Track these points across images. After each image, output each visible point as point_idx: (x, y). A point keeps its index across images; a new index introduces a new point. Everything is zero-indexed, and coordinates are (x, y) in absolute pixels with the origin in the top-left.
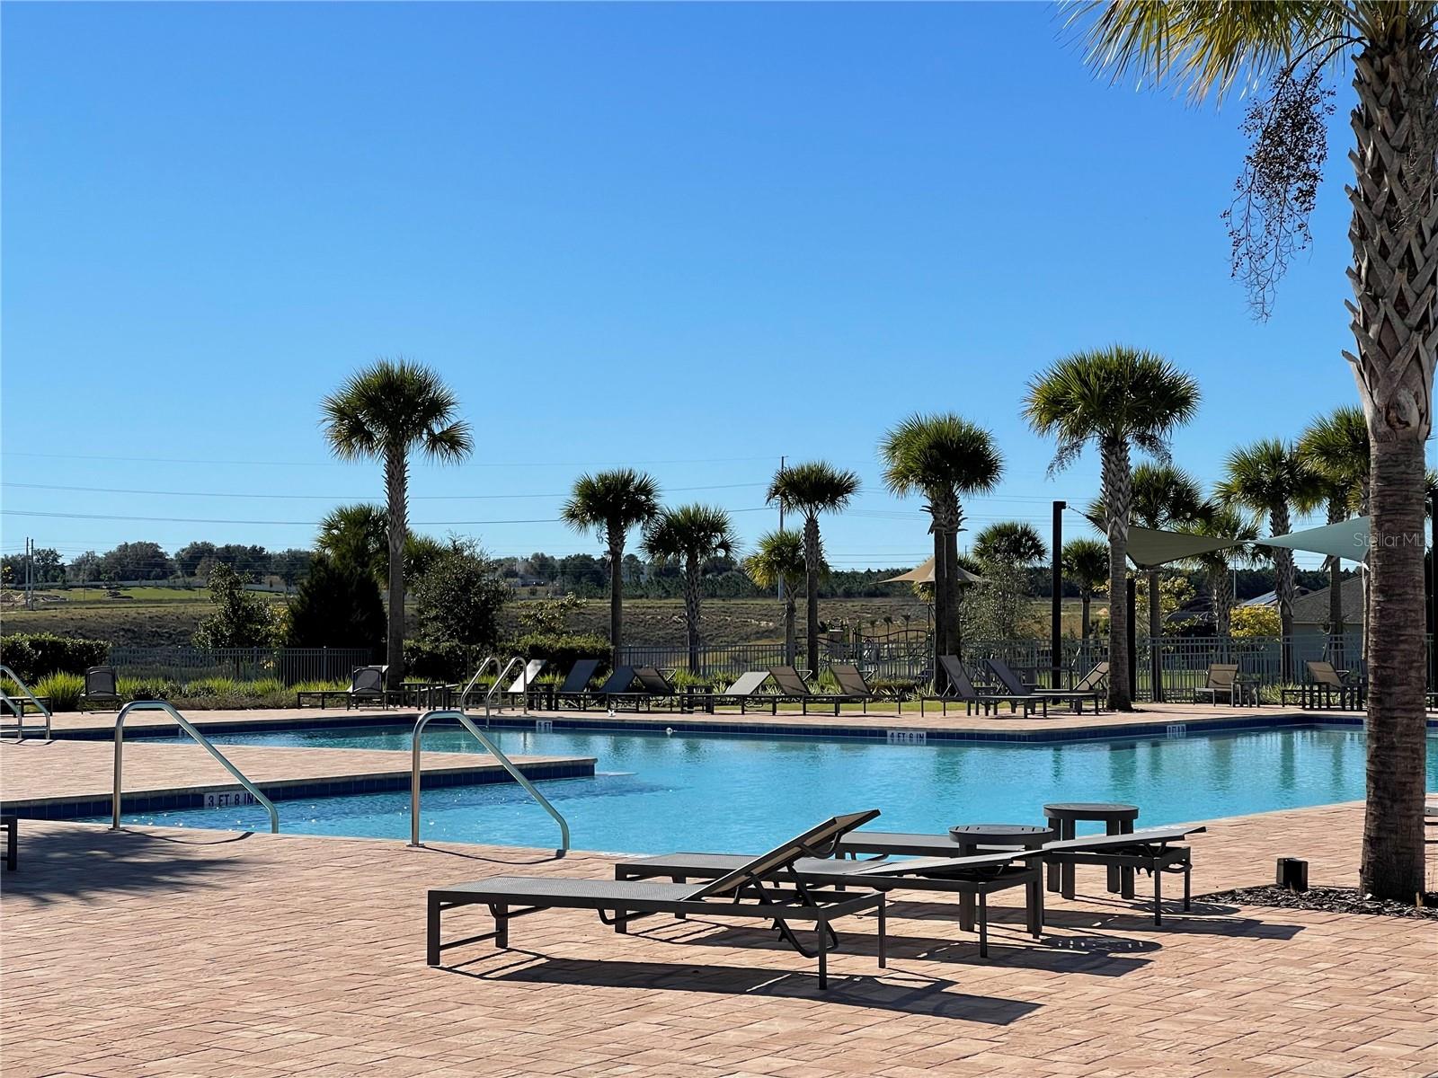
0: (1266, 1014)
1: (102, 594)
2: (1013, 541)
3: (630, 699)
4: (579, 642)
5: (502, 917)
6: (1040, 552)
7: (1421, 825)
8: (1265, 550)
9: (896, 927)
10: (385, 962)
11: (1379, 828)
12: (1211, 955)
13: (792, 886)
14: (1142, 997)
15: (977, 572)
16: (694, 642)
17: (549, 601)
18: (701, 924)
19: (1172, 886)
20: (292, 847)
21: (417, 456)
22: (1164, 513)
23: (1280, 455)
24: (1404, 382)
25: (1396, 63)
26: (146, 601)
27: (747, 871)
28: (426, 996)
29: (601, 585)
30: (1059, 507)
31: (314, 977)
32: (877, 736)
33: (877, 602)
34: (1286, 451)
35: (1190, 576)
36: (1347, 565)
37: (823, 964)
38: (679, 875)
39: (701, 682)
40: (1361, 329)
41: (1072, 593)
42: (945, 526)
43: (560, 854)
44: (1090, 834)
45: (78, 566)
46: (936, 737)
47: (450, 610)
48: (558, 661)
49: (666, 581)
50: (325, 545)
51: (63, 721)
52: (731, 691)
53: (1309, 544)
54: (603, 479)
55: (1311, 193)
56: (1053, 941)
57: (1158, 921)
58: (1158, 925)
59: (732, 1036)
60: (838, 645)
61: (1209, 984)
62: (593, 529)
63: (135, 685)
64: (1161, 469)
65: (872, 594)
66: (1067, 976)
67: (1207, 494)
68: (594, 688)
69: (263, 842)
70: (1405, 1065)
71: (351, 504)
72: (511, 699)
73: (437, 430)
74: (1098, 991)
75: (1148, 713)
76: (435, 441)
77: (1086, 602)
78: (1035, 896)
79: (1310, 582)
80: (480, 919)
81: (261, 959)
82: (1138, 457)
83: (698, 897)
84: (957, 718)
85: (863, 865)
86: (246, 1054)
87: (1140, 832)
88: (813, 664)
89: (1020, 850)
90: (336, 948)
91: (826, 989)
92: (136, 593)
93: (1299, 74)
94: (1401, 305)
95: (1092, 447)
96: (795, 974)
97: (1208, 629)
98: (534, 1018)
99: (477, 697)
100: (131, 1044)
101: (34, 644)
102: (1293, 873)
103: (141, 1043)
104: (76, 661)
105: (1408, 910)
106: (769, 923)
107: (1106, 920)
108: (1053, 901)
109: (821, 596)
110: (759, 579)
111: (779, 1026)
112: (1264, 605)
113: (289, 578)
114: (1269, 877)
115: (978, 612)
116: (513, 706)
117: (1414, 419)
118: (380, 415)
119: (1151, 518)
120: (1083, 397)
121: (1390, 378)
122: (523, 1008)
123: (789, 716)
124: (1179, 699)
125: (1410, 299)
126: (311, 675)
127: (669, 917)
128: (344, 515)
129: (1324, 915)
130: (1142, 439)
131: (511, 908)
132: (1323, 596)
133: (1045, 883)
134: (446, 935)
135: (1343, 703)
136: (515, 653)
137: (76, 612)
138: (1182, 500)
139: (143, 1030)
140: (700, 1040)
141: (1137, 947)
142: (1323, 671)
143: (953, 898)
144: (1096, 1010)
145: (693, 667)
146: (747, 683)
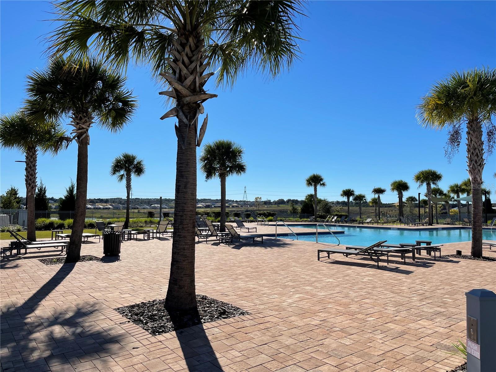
0: (453, 275)
1: (276, 206)
2: (412, 199)
3: (350, 222)
4: (343, 214)
5: (329, 254)
6: (417, 201)
7: (482, 245)
8: (456, 201)
9: (390, 258)
10: (312, 259)
11: (474, 246)
12: (444, 265)
13: (373, 252)
14: (432, 271)
15: (406, 204)
16: (361, 214)
17: (339, 208)
18: (359, 257)
19: (438, 254)
20: (300, 242)
21: (318, 187)
22: (438, 195)
23: (458, 185)
24: (477, 174)
25: (474, 124)
26: (282, 207)
27: (366, 249)
28: (317, 265)
29: (347, 205)
30: (419, 194)
31: (301, 261)
32: (389, 229)
33: (390, 208)
34: (459, 185)
35: (443, 205)
36: (470, 203)
37: (378, 264)
38: (356, 249)
39: (361, 220)
40: (469, 166)
41: (422, 207)
42: (401, 197)
43: (338, 245)
44: (423, 245)
45: (273, 202)
46: (399, 229)
47: (323, 209)
48: (339, 216)
49: (357, 205)
50: (306, 199)
51: (270, 223)
52: (366, 221)
53: (463, 199)
54: (346, 190)
55: (459, 144)
56: (417, 262)
57: (435, 259)
58: (435, 260)
59: (363, 274)
60: (383, 215)
61: (443, 270)
62: (345, 197)
63: (280, 218)
64: (437, 188)
65: (389, 207)
66: (419, 268)
67: (445, 192)
68: (345, 220)
69: (296, 241)
70: (478, 284)
71: (309, 194)
72: (333, 222)
73: (321, 183)
74: (424, 270)
75: (435, 226)
76: (321, 184)
77: (425, 208)
78: (414, 255)
79: (464, 205)
80: (326, 254)
81: (294, 258)
82: (433, 186)
83: (358, 252)
84: (403, 226)
85: (385, 249)
86: (292, 271)
87: (432, 245)
88: (379, 218)
89: (411, 247)
90: (305, 257)
91: (379, 267)
92: (281, 206)
93: (457, 126)
94: (476, 162)
95: (425, 184)
96: (374, 265)
97: (446, 213)
98: (333, 269)
99: (327, 221)
100: (276, 269)
101: (267, 213)
102: (459, 253)
103: (278, 269)
104: (272, 215)
105: (479, 259)
106: (370, 257)
107: (426, 259)
108: (417, 255)
109: (381, 207)
110: (371, 204)
111: (370, 273)
112: (456, 209)
113: (301, 204)
114: (455, 253)
115: (407, 210)
116: (333, 223)
117: (479, 180)
118: (313, 181)
119: (436, 195)
120: (423, 177)
121: (475, 173)
122: (331, 268)
123: (375, 225)
124: (441, 224)
125: (478, 161)
126: (304, 217)
127: (355, 255)
128: (308, 195)
129: (464, 260)
130: (433, 183)
131: (330, 253)
132: (466, 208)
133: (416, 253)
134: (320, 256)
135: (470, 225)
136: (333, 215)
137: (273, 208)
138: (441, 193)
139: (278, 267)
140: (358, 274)
141: (431, 263)
142: (466, 220)
143: (400, 254)
144: (424, 273)
145: (361, 217)
146: (369, 220)
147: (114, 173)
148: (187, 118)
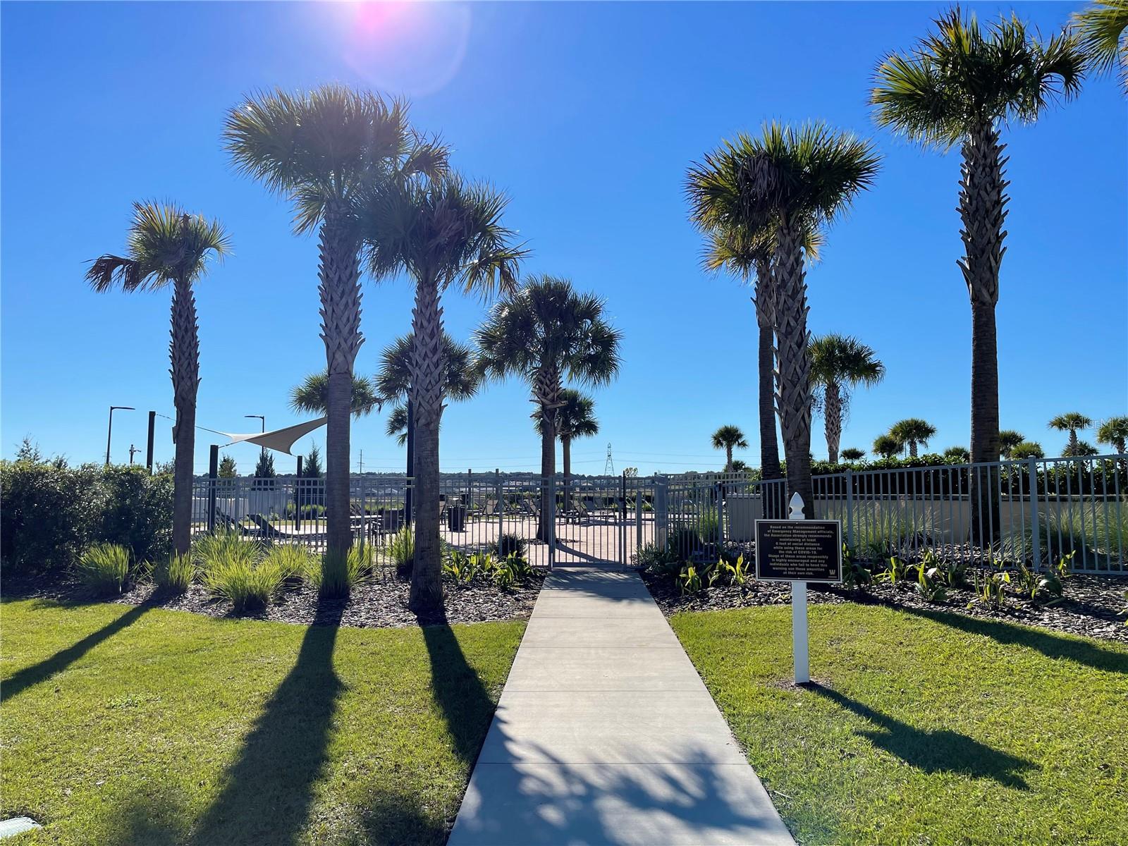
147: (392, 432)
148: (549, 418)
